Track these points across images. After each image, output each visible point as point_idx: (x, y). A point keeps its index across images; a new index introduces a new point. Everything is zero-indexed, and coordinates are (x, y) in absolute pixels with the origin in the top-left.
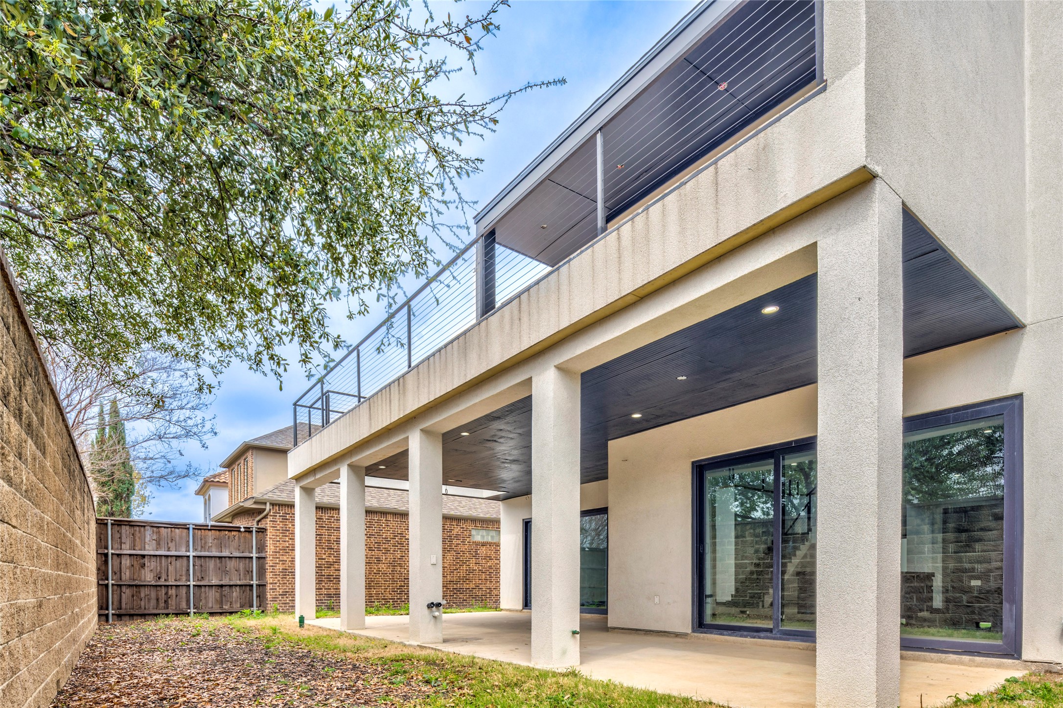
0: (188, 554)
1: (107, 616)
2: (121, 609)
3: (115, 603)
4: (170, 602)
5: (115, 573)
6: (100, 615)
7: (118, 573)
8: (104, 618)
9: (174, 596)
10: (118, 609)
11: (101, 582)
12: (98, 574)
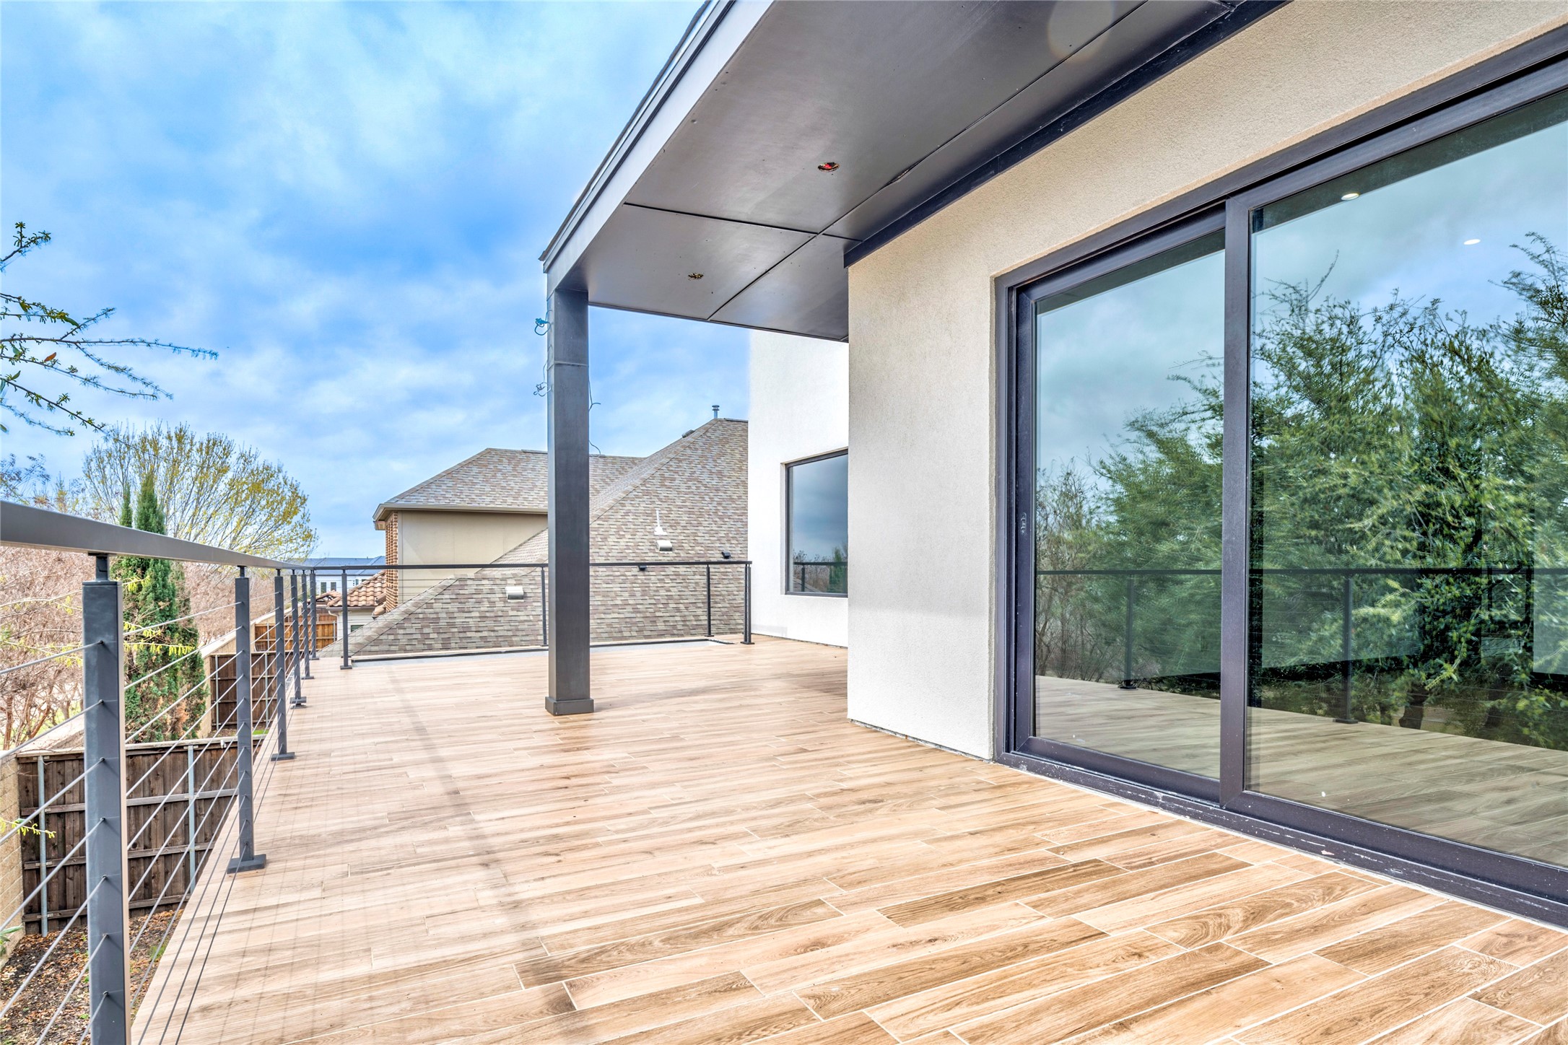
0: (186, 797)
1: (39, 922)
2: (65, 908)
3: (55, 899)
4: (154, 885)
5: (55, 847)
6: (28, 924)
7: (60, 846)
8: (34, 927)
9: (162, 874)
10: (60, 908)
11: (27, 867)
12: (23, 851)
